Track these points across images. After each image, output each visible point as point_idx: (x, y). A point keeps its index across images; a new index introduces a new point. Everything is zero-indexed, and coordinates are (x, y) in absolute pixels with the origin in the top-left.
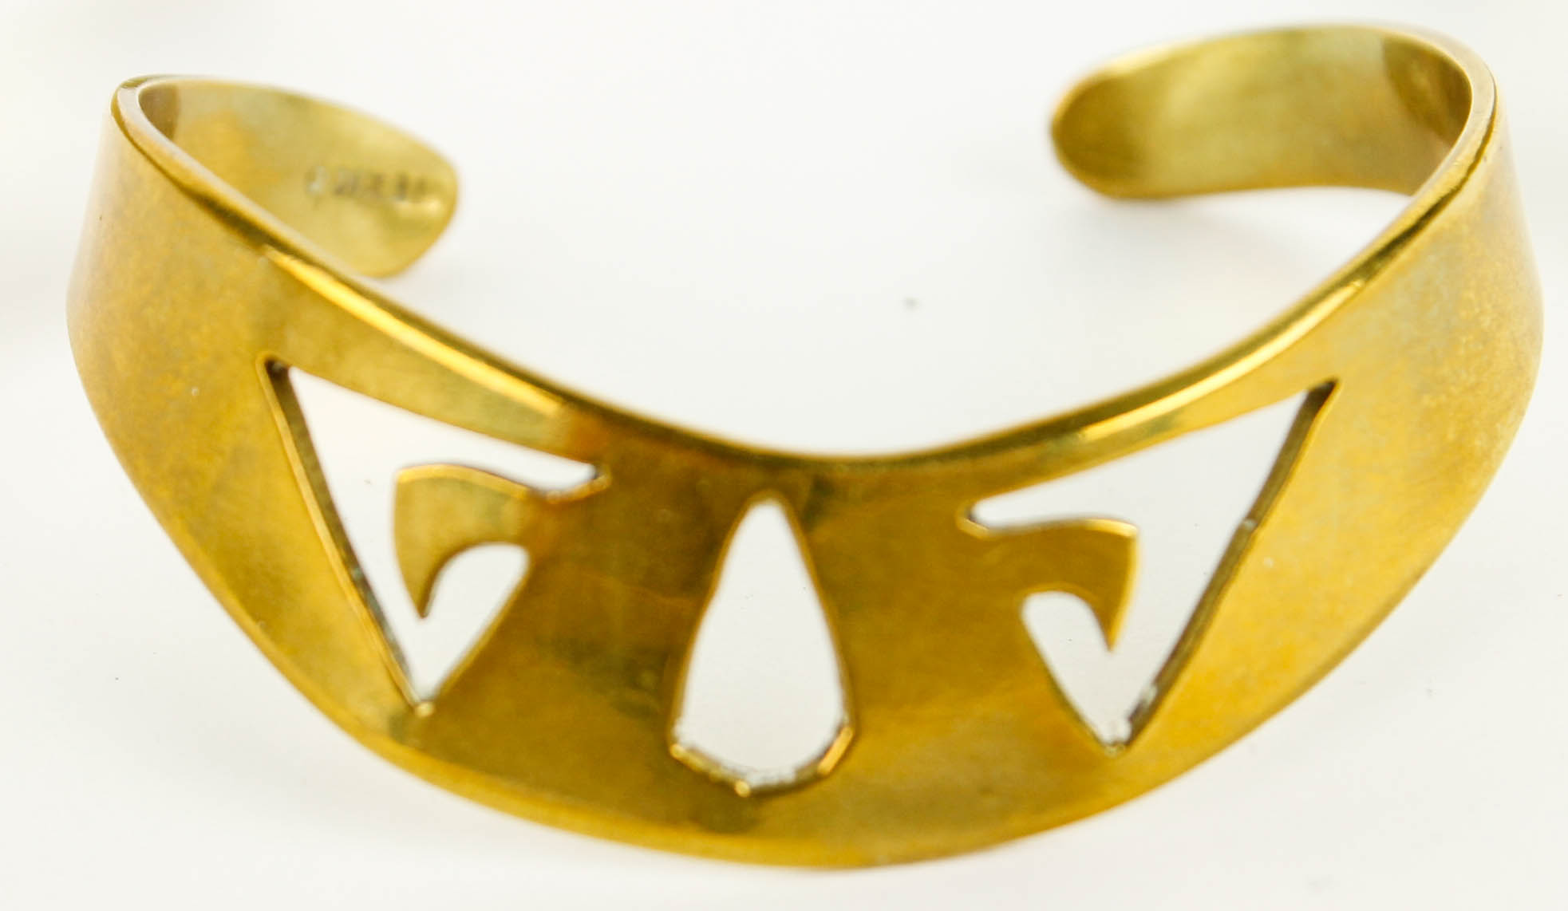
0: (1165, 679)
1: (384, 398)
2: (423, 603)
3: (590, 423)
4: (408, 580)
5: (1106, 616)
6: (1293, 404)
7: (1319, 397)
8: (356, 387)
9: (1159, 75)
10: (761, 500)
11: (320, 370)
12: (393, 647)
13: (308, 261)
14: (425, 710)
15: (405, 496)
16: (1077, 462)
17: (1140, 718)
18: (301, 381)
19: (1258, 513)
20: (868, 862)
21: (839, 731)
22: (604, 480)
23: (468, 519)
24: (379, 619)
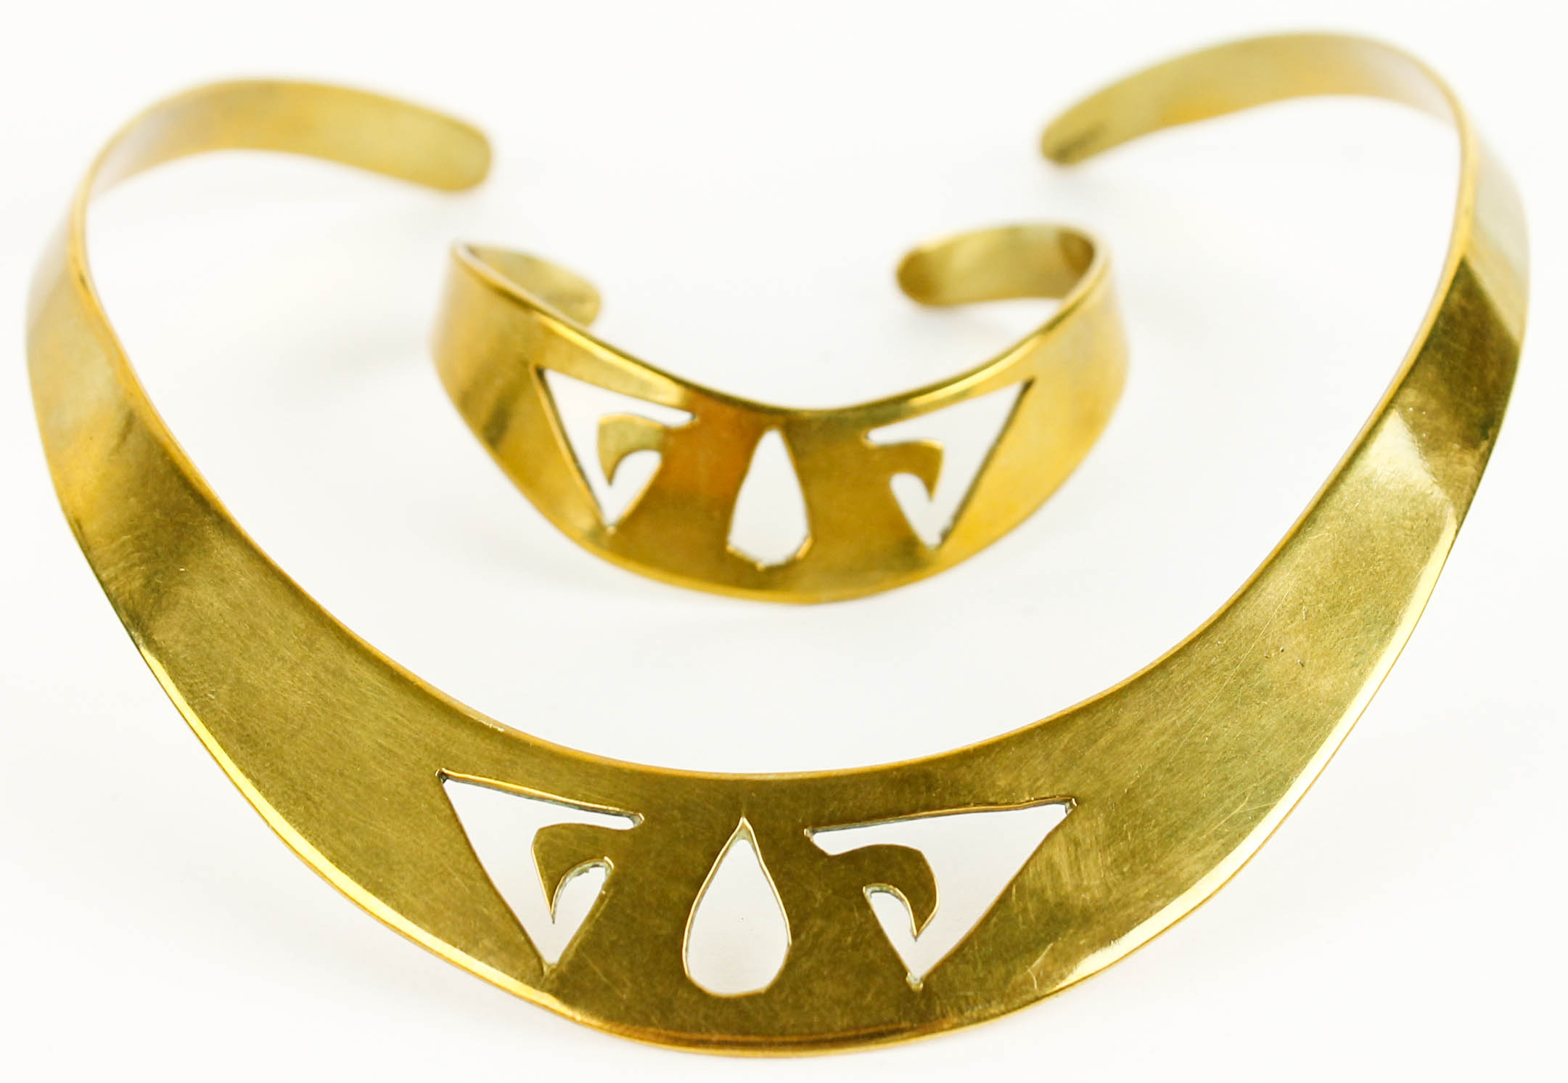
0: (958, 516)
1: (593, 383)
2: (610, 478)
3: (691, 394)
4: (604, 468)
5: (930, 485)
6: (1013, 391)
7: (1028, 386)
8: (580, 378)
9: (947, 250)
10: (770, 429)
11: (562, 370)
12: (595, 499)
13: (556, 319)
14: (611, 530)
15: (603, 430)
16: (915, 412)
17: (945, 536)
18: (551, 377)
19: (1000, 439)
20: (817, 602)
21: (805, 539)
22: (697, 420)
23: (633, 439)
24: (588, 486)
